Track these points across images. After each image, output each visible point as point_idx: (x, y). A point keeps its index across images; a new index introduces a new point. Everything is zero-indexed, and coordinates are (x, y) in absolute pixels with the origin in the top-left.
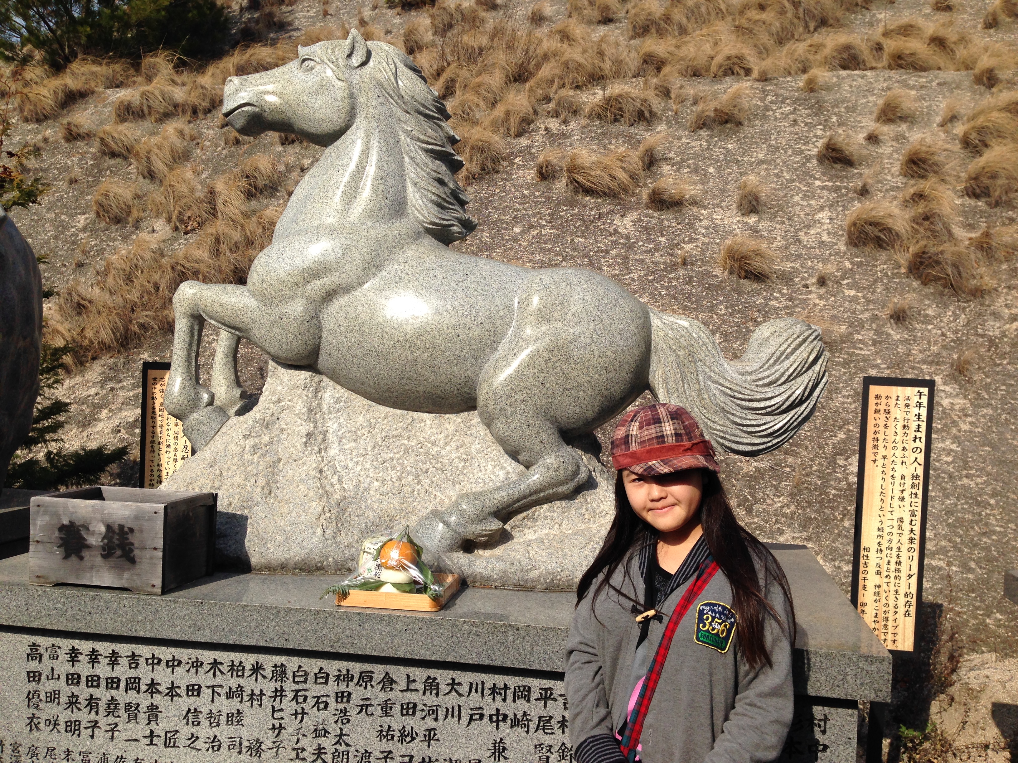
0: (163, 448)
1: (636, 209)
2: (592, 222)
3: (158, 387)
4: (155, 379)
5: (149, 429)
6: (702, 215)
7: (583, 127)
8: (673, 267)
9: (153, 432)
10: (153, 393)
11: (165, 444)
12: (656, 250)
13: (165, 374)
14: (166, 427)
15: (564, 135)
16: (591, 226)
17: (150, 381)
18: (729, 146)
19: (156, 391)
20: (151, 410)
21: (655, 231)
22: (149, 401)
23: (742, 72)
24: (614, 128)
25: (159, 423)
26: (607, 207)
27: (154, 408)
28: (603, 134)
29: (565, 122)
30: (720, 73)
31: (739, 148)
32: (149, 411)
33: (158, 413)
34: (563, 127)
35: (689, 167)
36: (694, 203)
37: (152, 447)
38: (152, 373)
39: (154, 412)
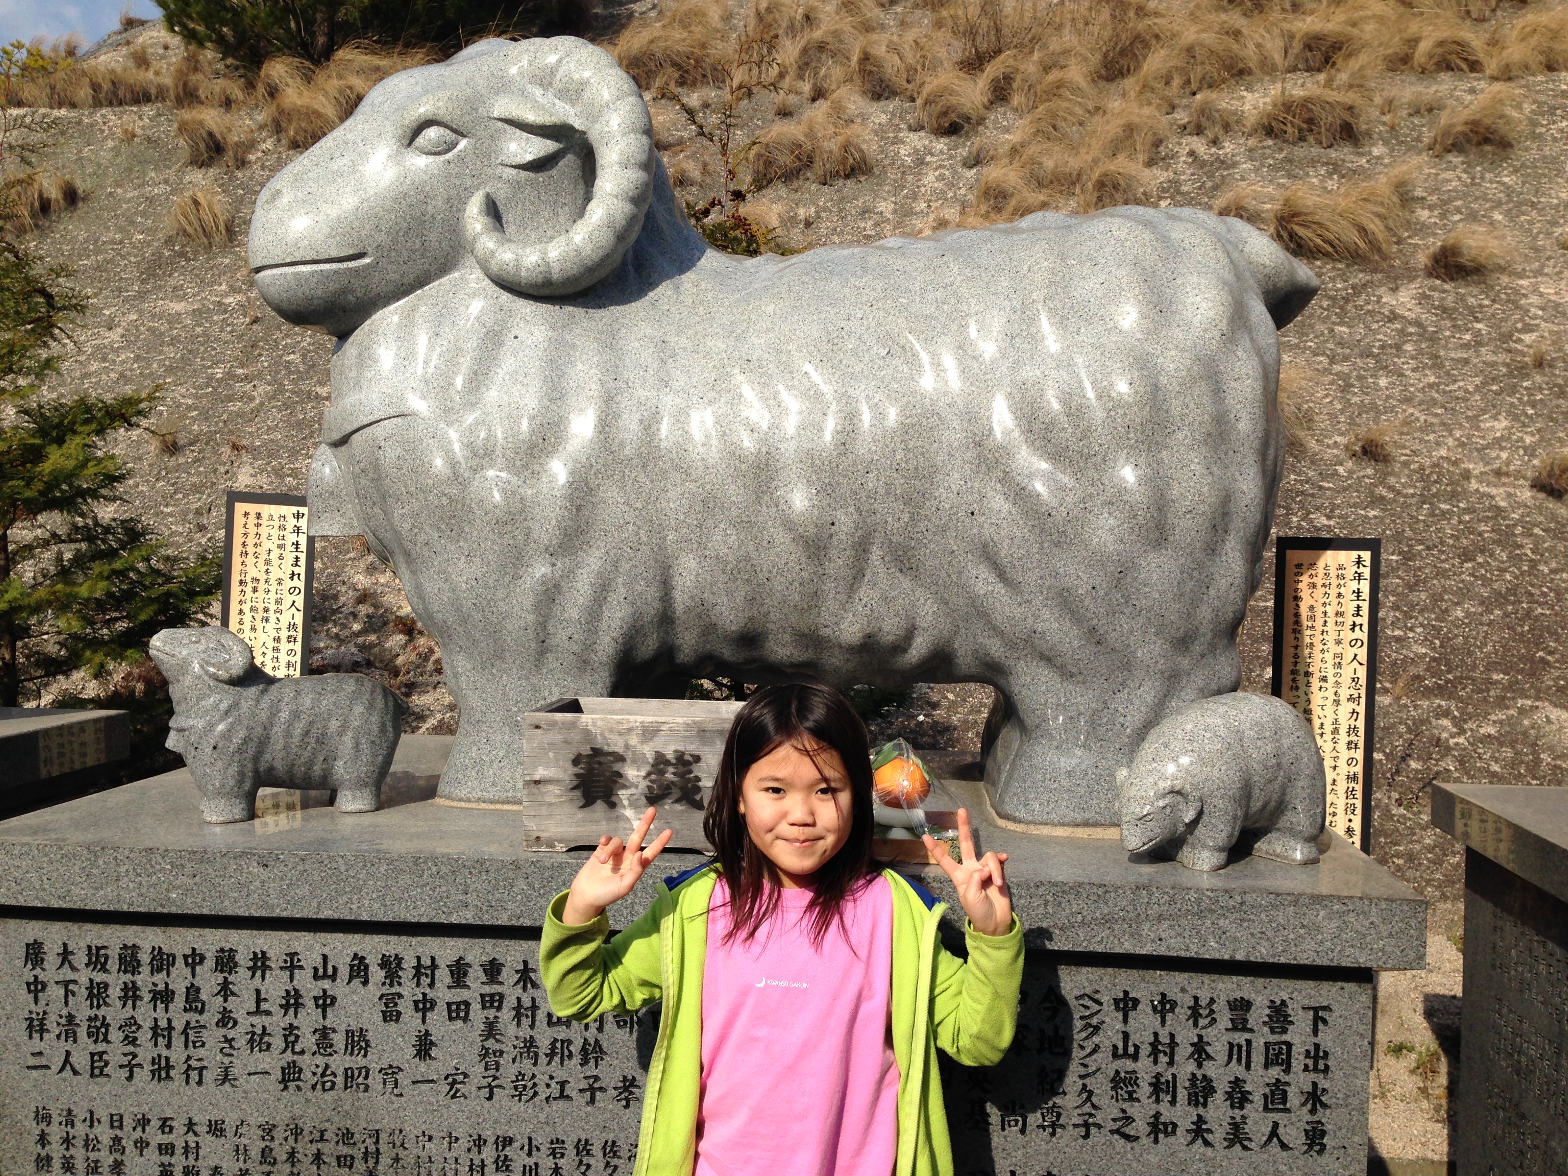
0: (1315, 683)
1: (1411, 280)
2: (1346, 300)
3: (1305, 579)
4: (1299, 566)
5: (1288, 652)
6: (1522, 286)
7: (1251, 150)
8: (1519, 370)
9: (1296, 656)
10: (1296, 590)
11: (1317, 675)
12: (1479, 344)
13: (1318, 558)
14: (1319, 646)
15: (1223, 162)
16: (1349, 307)
17: (1290, 569)
18: (1506, 180)
19: (1300, 586)
20: (1293, 619)
21: (1460, 314)
22: (1289, 605)
23: (1464, 66)
24: (1300, 152)
25: (1307, 640)
26: (1359, 277)
27: (1297, 615)
28: (1288, 160)
29: (1215, 142)
30: (1431, 66)
31: (1524, 183)
32: (1289, 620)
33: (1306, 623)
34: (1213, 150)
35: (1458, 210)
36: (1502, 269)
37: (1294, 680)
38: (1294, 556)
39: (1298, 622)
